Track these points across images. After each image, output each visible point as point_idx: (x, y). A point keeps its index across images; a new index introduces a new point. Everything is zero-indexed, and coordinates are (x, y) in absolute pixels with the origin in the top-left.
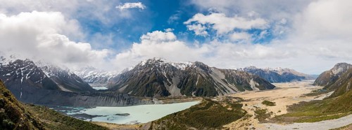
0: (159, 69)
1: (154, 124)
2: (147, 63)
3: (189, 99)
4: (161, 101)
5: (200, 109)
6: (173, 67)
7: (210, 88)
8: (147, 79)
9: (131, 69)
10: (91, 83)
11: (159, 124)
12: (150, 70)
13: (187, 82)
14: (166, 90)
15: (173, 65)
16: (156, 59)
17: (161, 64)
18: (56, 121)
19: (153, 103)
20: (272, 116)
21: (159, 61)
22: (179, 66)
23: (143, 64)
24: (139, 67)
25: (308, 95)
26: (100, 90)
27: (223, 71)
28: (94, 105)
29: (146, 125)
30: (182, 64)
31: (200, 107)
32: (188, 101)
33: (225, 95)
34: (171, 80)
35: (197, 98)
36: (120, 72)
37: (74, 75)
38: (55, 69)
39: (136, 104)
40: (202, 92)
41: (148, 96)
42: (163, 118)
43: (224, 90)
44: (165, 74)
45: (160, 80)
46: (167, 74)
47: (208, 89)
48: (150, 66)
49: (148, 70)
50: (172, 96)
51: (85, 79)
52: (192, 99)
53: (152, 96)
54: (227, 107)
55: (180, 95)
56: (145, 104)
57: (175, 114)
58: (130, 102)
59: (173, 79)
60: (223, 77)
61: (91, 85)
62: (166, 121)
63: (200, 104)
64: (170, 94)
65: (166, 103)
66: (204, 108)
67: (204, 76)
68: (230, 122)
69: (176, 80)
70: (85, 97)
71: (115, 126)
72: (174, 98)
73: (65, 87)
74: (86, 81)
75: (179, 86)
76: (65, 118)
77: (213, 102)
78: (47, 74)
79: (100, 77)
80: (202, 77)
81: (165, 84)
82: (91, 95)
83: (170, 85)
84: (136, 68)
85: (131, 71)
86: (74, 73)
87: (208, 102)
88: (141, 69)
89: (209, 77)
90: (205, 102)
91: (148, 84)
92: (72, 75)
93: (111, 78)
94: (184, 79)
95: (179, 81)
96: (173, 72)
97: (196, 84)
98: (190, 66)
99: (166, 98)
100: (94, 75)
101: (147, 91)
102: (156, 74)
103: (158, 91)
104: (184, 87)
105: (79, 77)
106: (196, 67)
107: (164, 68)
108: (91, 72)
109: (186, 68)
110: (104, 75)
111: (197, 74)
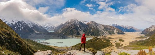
0: (76, 23)
1: (73, 47)
2: (71, 21)
3: (88, 36)
4: (76, 37)
8: (71, 27)
9: (64, 23)
10: (47, 29)
11: (75, 47)
12: (72, 24)
14: (78, 33)
15: (82, 22)
18: (34, 45)
19: (73, 38)
20: (123, 46)
21: (76, 20)
23: (69, 21)
24: (67, 23)
25: (139, 38)
27: (103, 25)
28: (49, 38)
29: (70, 47)
30: (85, 22)
31: (92, 40)
33: (103, 35)
34: (81, 28)
35: (91, 36)
36: (59, 25)
38: (33, 24)
39: (66, 38)
40: (94, 34)
41: (71, 35)
42: (77, 45)
43: (103, 33)
44: (78, 25)
45: (76, 28)
47: (96, 33)
49: (71, 24)
53: (73, 35)
54: (104, 41)
56: (70, 38)
58: (63, 37)
60: (103, 28)
62: (78, 46)
64: (80, 34)
65: (79, 38)
66: (94, 41)
67: (95, 27)
68: (105, 48)
71: (57, 48)
73: (37, 31)
74: (45, 28)
75: (84, 31)
76: (37, 44)
77: (98, 38)
78: (30, 26)
79: (51, 27)
80: (94, 28)
81: (78, 30)
82: (47, 34)
83: (80, 31)
84: (66, 23)
85: (64, 24)
86: (41, 25)
87: (96, 38)
88: (68, 23)
89: (97, 28)
90: (95, 38)
91: (71, 30)
92: (39, 26)
93: (56, 27)
94: (86, 28)
95: (84, 29)
96: (81, 25)
97: (91, 30)
98: (89, 23)
99: (78, 36)
100: (49, 26)
101: (70, 32)
102: (75, 26)
103: (75, 33)
104: (86, 31)
105: (42, 27)
106: (91, 23)
107: (78, 23)
108: (47, 25)
109: (87, 23)
110: (53, 26)
111: (92, 26)
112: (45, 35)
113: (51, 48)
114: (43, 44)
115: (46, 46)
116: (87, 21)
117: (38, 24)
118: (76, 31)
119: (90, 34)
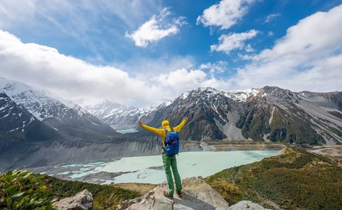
0: (206, 101)
2: (190, 96)
3: (258, 145)
4: (212, 147)
5: (282, 165)
6: (226, 98)
7: (302, 129)
8: (190, 116)
9: (168, 104)
10: (114, 124)
12: (195, 105)
13: (251, 118)
14: (218, 131)
15: (226, 95)
16: (202, 90)
17: (209, 95)
19: (201, 149)
21: (206, 91)
22: (237, 96)
23: (185, 96)
24: (178, 101)
26: (127, 134)
28: (118, 156)
30: (240, 93)
31: (281, 161)
34: (225, 116)
36: (155, 109)
37: (88, 114)
40: (284, 135)
41: (193, 139)
44: (215, 108)
45: (209, 116)
46: (219, 109)
48: (194, 99)
49: (191, 105)
50: (229, 139)
51: (105, 119)
52: (263, 145)
53: (199, 139)
55: (242, 138)
56: (189, 150)
57: (237, 169)
59: (229, 115)
61: (114, 127)
63: (282, 157)
64: (225, 137)
65: (221, 150)
66: (288, 165)
69: (233, 117)
72: (233, 143)
74: (108, 122)
75: (239, 125)
78: (37, 115)
79: (128, 116)
80: (281, 110)
81: (217, 123)
82: (114, 142)
83: (224, 124)
84: (176, 102)
85: (169, 107)
86: (89, 111)
87: (299, 155)
88: (182, 104)
89: (296, 110)
90: (293, 154)
91: (193, 123)
92: (84, 115)
93: (142, 117)
94: (246, 115)
95: (239, 118)
96: (226, 106)
97: (270, 122)
98: (255, 95)
99: (220, 142)
100: (119, 114)
101: (191, 131)
102: (203, 110)
103: (207, 132)
104: (247, 126)
105: (95, 117)
106: (265, 94)
107: (214, 100)
108: (114, 110)
109: (248, 98)
110: (133, 113)
111: (269, 106)
112: (105, 146)
113: (124, 191)
115: (107, 187)
116: (245, 91)
117: (77, 107)
118: (209, 125)
119: (265, 137)
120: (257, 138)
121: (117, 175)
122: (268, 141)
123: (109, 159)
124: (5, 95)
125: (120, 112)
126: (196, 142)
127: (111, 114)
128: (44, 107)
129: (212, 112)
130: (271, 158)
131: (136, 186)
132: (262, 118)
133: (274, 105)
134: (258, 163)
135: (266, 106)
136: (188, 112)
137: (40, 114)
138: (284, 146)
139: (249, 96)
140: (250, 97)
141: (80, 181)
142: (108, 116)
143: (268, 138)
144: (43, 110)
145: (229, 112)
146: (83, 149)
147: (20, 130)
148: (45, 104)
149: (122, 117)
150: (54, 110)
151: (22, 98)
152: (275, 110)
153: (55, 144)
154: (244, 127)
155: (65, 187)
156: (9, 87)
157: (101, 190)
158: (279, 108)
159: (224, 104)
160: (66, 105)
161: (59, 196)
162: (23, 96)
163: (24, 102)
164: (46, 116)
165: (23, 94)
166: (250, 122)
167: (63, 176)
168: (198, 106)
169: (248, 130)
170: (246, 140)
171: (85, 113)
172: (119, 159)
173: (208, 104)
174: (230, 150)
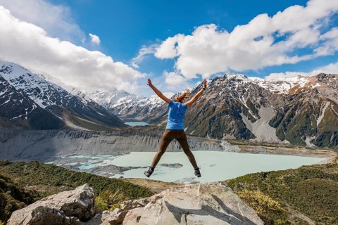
0: (233, 92)
2: (212, 84)
3: (297, 149)
4: (236, 147)
5: (327, 176)
6: (260, 89)
8: (211, 110)
12: (218, 96)
13: (292, 115)
14: (245, 129)
15: (261, 85)
16: (229, 77)
17: (237, 84)
19: (221, 148)
21: (233, 79)
22: (275, 87)
26: (137, 127)
28: (127, 150)
30: (280, 83)
31: (326, 171)
32: (293, 154)
34: (256, 112)
35: (319, 151)
37: (93, 103)
41: (213, 136)
42: (238, 179)
44: (244, 101)
45: (235, 111)
46: (248, 102)
48: (217, 89)
49: (213, 96)
50: (258, 139)
51: (113, 109)
52: (304, 150)
53: (220, 138)
55: (276, 139)
56: (207, 149)
57: (265, 175)
59: (261, 110)
63: (329, 166)
64: (254, 137)
65: (247, 152)
69: (267, 113)
70: (112, 138)
72: (263, 144)
74: (115, 113)
75: (274, 123)
76: (78, 175)
78: (39, 102)
79: (137, 107)
81: (245, 119)
82: (122, 135)
83: (254, 121)
91: (214, 118)
92: (89, 103)
93: (154, 109)
94: (286, 111)
95: (275, 115)
96: (260, 98)
97: (319, 121)
98: (302, 85)
99: (246, 142)
100: (127, 104)
101: (210, 128)
102: (228, 103)
103: (230, 129)
104: (284, 126)
105: (101, 107)
106: (318, 85)
107: (244, 91)
108: (122, 99)
109: (292, 90)
110: (143, 103)
111: (321, 100)
113: (134, 186)
114: (102, 174)
115: (115, 180)
116: (287, 80)
117: (81, 94)
118: (233, 122)
119: (308, 141)
120: (296, 141)
121: (126, 169)
122: (312, 145)
123: (118, 152)
124: (2, 79)
125: (128, 101)
126: (216, 140)
127: (118, 103)
128: (45, 93)
129: (239, 105)
130: (312, 166)
131: (146, 183)
132: (308, 117)
133: (329, 100)
134: (294, 170)
135: (316, 101)
136: (209, 104)
137: (42, 101)
138: (333, 153)
139: (293, 86)
140: (295, 88)
141: (88, 172)
142: (115, 106)
143: (312, 141)
144: (45, 97)
145: (262, 106)
146: (90, 140)
147: (23, 117)
148: (46, 90)
149: (131, 107)
150: (56, 97)
151: (21, 82)
152: (329, 106)
153: (61, 134)
154: (281, 126)
155: (73, 177)
156: (6, 69)
157: (110, 183)
158: (335, 103)
159: (256, 97)
160: (69, 92)
161: (68, 185)
162: (21, 80)
163: (24, 88)
164: (49, 103)
165: (21, 78)
166: (289, 121)
167: (71, 167)
168: (221, 98)
169: (286, 130)
170: (280, 142)
171: (90, 101)
172: (128, 153)
173: (235, 95)
174: (258, 153)
